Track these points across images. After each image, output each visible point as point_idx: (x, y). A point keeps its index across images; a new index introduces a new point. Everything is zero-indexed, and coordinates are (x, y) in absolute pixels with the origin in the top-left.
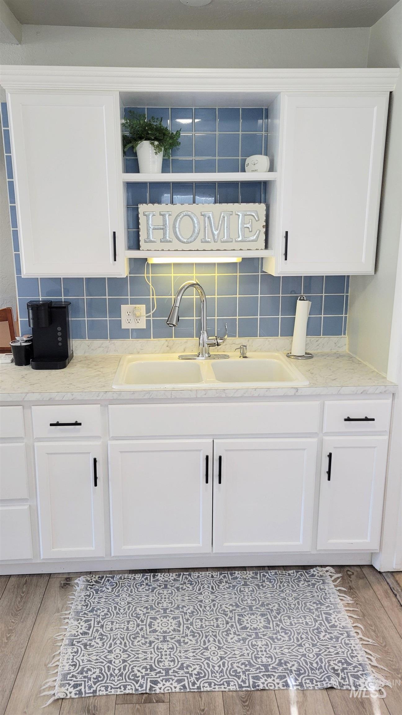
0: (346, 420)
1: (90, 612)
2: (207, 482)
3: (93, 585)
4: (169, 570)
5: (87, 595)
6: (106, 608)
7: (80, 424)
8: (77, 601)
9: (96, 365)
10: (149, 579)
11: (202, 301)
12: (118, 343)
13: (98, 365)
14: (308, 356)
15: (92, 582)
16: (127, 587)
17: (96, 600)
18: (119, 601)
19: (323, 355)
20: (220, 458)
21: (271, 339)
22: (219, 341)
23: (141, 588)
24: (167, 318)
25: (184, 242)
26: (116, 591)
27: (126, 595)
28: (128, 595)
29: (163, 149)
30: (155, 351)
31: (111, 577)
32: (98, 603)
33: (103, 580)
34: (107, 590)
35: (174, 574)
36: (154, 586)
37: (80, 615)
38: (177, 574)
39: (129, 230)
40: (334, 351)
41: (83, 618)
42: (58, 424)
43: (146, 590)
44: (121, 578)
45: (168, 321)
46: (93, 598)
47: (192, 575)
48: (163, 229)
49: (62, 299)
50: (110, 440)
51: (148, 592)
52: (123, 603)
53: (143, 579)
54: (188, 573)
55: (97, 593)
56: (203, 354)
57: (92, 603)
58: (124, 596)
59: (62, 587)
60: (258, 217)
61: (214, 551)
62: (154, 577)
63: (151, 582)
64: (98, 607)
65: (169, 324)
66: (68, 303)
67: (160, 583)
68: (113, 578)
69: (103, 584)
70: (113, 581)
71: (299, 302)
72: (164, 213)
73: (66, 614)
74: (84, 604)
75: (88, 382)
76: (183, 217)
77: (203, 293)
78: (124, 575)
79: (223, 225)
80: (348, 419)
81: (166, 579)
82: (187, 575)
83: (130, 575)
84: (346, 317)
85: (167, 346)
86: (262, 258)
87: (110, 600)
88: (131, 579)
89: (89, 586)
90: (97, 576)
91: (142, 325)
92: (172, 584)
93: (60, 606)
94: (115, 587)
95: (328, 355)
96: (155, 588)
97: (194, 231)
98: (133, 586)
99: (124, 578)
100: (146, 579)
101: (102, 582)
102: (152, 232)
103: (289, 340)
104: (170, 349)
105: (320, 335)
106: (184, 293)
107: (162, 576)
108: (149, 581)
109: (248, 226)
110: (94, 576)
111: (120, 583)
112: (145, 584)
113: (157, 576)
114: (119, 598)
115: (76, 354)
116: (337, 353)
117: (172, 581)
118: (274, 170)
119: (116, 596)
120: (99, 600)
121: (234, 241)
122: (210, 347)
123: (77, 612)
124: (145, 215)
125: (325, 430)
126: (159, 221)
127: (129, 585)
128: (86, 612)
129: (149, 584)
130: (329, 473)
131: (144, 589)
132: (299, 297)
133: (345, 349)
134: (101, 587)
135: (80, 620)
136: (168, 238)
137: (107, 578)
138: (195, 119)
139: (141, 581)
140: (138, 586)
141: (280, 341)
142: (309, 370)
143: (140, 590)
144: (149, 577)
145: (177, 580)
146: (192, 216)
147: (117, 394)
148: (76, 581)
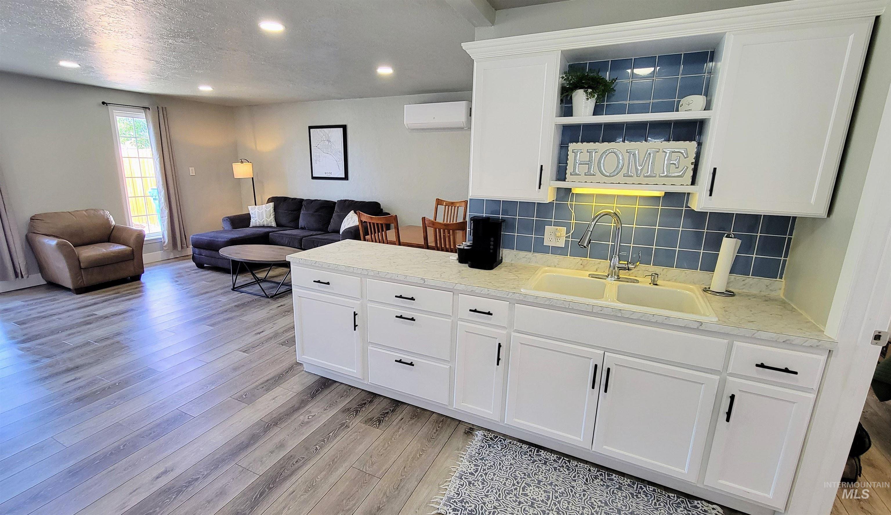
0: (757, 365)
1: (480, 459)
2: (593, 387)
3: (488, 440)
4: (552, 451)
5: (481, 446)
6: (493, 461)
7: (491, 314)
8: (474, 447)
9: (516, 271)
10: (533, 452)
11: (618, 229)
12: (539, 255)
13: (518, 271)
14: (730, 294)
15: (487, 437)
16: (514, 451)
17: (487, 452)
18: (504, 460)
19: (748, 296)
20: (609, 370)
21: (689, 272)
22: (630, 266)
23: (525, 456)
24: (579, 240)
25: (607, 176)
26: (504, 451)
27: (511, 457)
28: (513, 458)
29: (596, 96)
30: (570, 267)
31: (503, 439)
32: (488, 455)
33: (497, 439)
34: (498, 448)
35: (556, 456)
36: (535, 459)
37: (473, 459)
38: (558, 456)
39: (560, 165)
40: (763, 294)
41: (474, 462)
42: (475, 311)
43: (528, 459)
44: (510, 443)
45: (579, 243)
46: (486, 450)
47: (571, 462)
48: (588, 164)
49: (500, 217)
50: (513, 332)
51: (529, 461)
52: (507, 463)
53: (528, 450)
54: (568, 459)
55: (489, 447)
56: (612, 276)
57: (483, 453)
58: (509, 457)
59: (466, 434)
60: (687, 154)
61: (593, 450)
62: (538, 452)
63: (534, 455)
64: (487, 458)
65: (580, 244)
66: (503, 220)
67: (541, 459)
68: (505, 440)
69: (496, 442)
70: (504, 443)
71: (725, 239)
72: (591, 150)
73: (463, 454)
74: (478, 452)
75: (504, 283)
76: (608, 154)
77: (619, 222)
78: (514, 441)
79: (648, 160)
80: (762, 366)
81: (547, 457)
82: (567, 460)
83: (519, 443)
84: (785, 261)
85: (581, 265)
86: (689, 194)
87: (498, 456)
88: (518, 446)
89: (485, 440)
90: (493, 435)
91: (561, 244)
92: (551, 463)
93: (460, 446)
94: (504, 448)
95: (755, 296)
96: (536, 461)
97: (617, 167)
98: (518, 453)
99: (513, 444)
100: (531, 451)
101: (496, 440)
102: (578, 167)
103: (709, 275)
104: (583, 267)
105: (749, 276)
106: (599, 218)
107: (545, 453)
108: (532, 454)
109: (674, 163)
110: (491, 433)
111: (509, 446)
112: (528, 454)
113: (541, 452)
114: (505, 458)
115: (505, 260)
116: (768, 296)
117: (552, 460)
118: (711, 109)
119: (503, 455)
120: (490, 454)
121: (658, 176)
122: (621, 271)
123: (471, 456)
124: (574, 152)
125: (730, 371)
126: (586, 157)
127: (515, 450)
128: (477, 458)
129: (532, 456)
130: (729, 414)
131: (527, 458)
132: (726, 234)
133: (781, 294)
134: (493, 444)
135: (471, 463)
136: (592, 172)
137: (500, 439)
138: (633, 69)
139: (526, 451)
140: (523, 454)
141: (698, 274)
142: (724, 308)
143: (523, 457)
144: (533, 450)
145: (557, 462)
146: (618, 152)
147: (522, 295)
148: (476, 433)
